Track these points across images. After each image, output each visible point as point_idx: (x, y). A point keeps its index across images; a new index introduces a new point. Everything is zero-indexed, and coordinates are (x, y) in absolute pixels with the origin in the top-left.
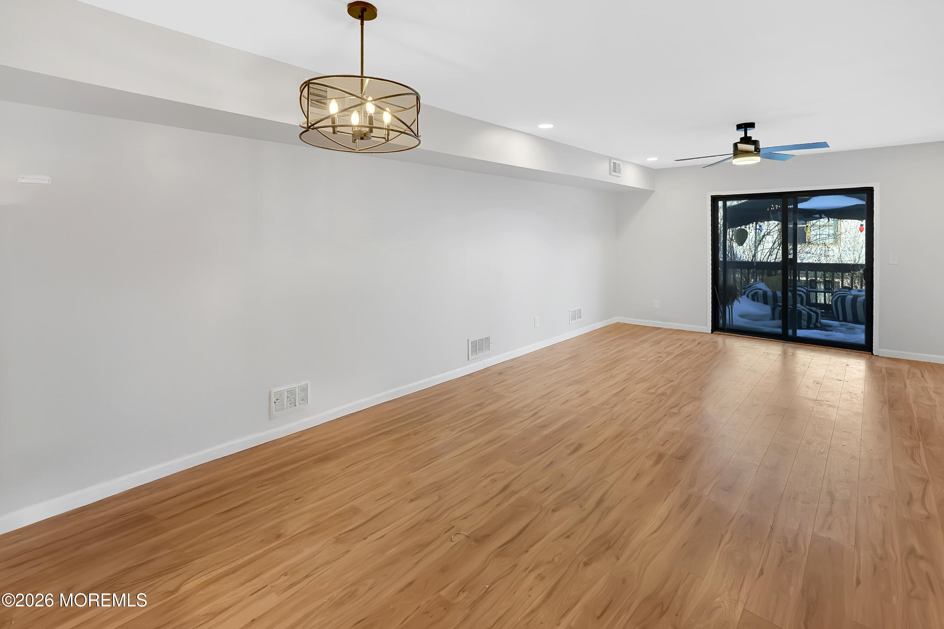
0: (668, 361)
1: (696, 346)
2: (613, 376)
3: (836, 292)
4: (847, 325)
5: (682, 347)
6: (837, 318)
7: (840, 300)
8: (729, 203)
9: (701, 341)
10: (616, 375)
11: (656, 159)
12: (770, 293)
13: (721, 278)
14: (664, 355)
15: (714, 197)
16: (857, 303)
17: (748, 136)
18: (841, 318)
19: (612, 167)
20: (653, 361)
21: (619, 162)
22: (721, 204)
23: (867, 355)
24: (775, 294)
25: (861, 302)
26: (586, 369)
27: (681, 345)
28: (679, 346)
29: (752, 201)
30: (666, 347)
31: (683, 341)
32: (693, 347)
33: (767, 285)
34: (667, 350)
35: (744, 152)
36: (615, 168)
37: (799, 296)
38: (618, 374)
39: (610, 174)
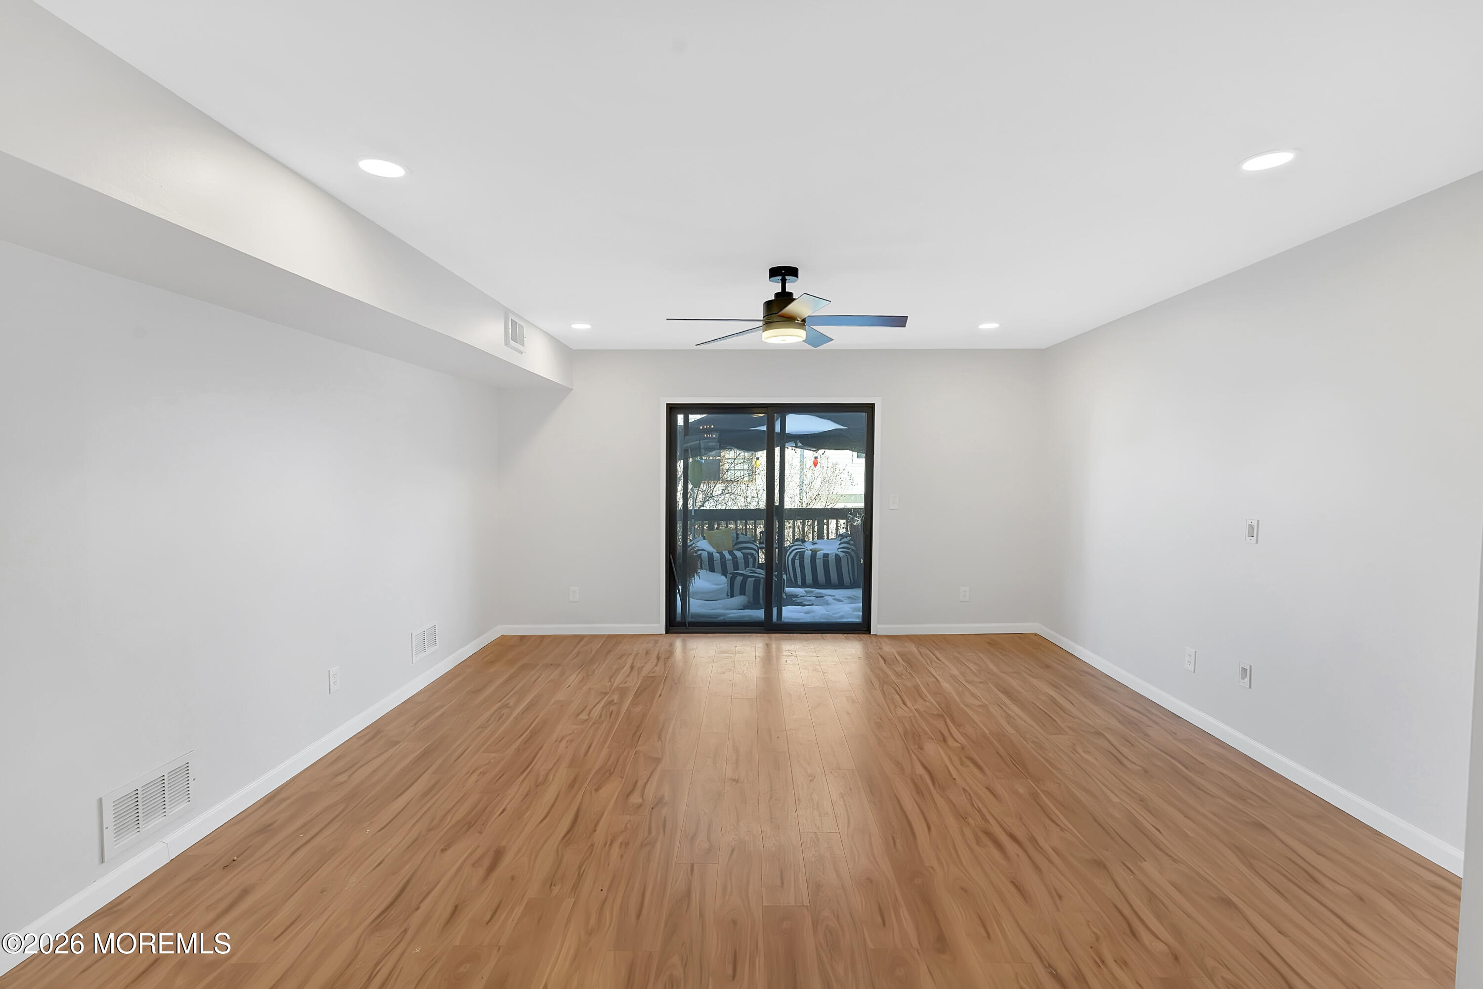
0: (629, 711)
1: (656, 665)
2: (541, 779)
3: (790, 547)
4: (813, 592)
5: (635, 672)
6: (794, 582)
7: (797, 557)
8: (693, 418)
9: (658, 654)
10: (547, 775)
11: (587, 327)
12: (717, 556)
13: (679, 543)
14: (616, 698)
15: (671, 406)
16: (817, 560)
17: (787, 291)
18: (799, 583)
19: (510, 330)
20: (603, 718)
21: (522, 323)
22: (680, 419)
23: (866, 636)
24: (722, 556)
25: (820, 559)
26: (474, 777)
27: (632, 667)
28: (629, 671)
29: (710, 416)
30: (612, 676)
31: (631, 658)
32: (653, 668)
33: (711, 544)
34: (615, 685)
35: (786, 319)
36: (514, 334)
37: (752, 557)
38: (550, 771)
39: (507, 343)
